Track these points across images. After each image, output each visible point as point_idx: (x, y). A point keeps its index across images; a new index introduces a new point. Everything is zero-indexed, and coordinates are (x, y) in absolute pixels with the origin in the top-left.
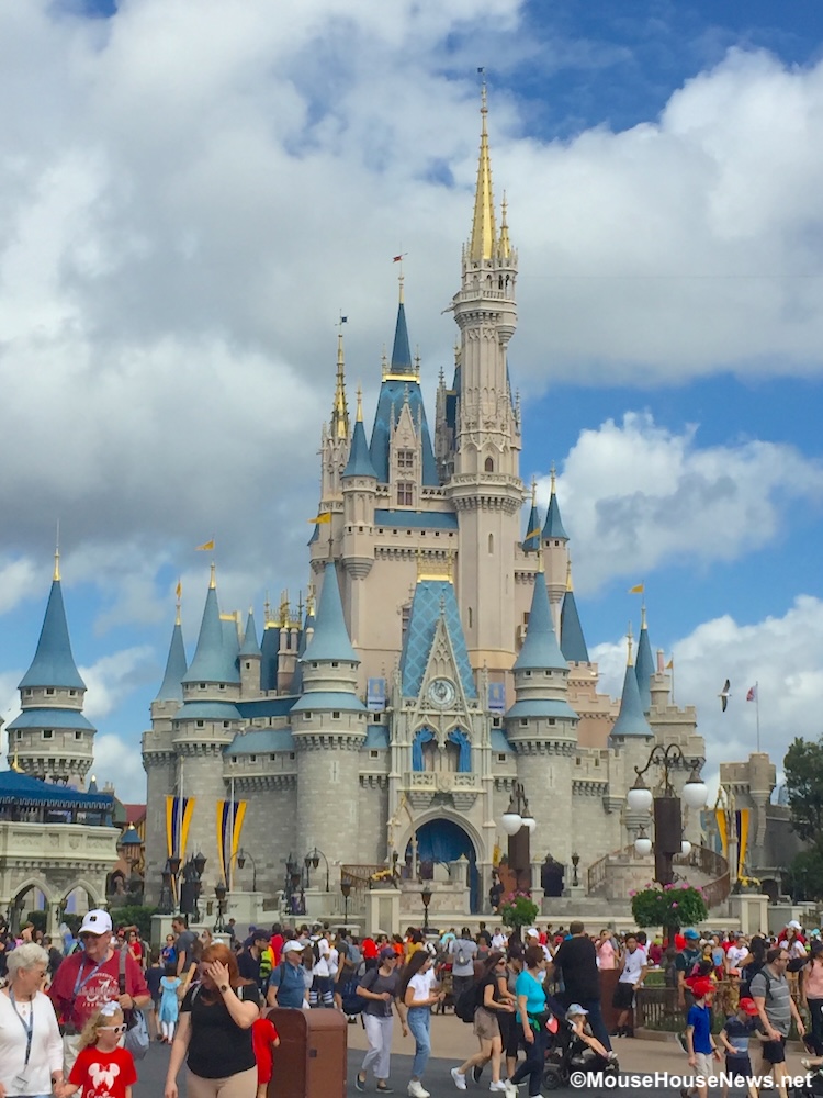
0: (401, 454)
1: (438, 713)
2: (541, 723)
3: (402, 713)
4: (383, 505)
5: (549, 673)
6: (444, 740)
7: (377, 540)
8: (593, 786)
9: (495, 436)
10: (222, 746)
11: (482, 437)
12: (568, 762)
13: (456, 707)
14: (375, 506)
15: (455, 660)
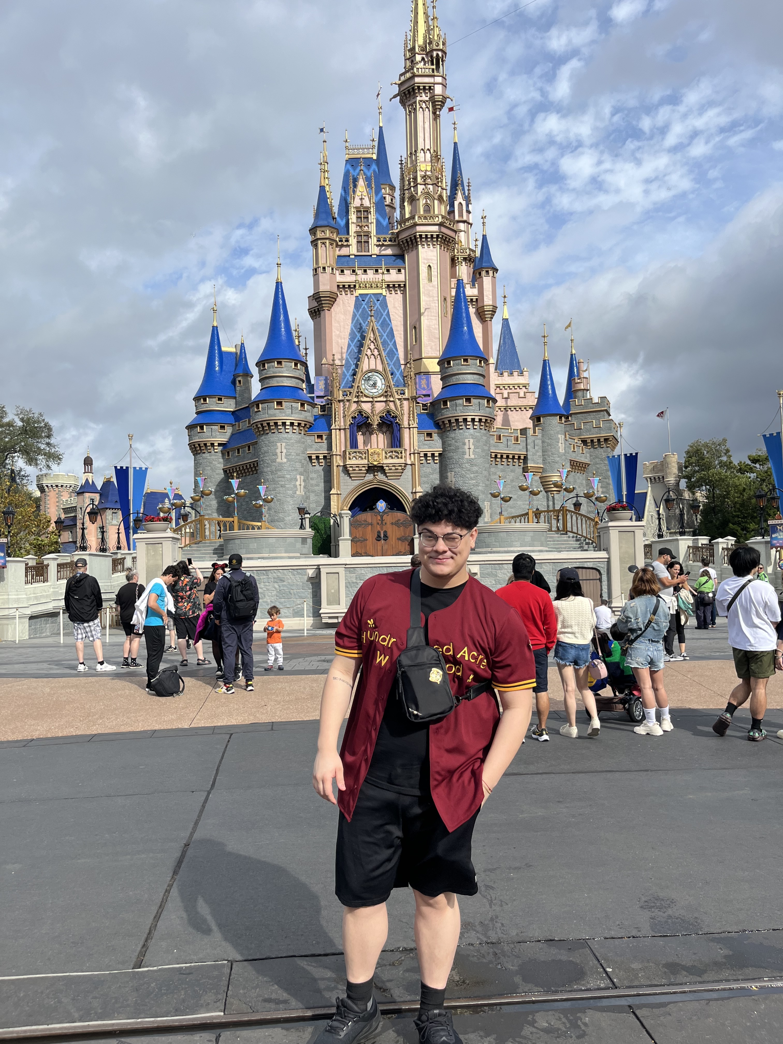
0: (358, 211)
1: (371, 400)
2: (459, 402)
3: (339, 401)
4: (344, 251)
5: (465, 361)
6: (376, 423)
7: (340, 278)
8: (513, 457)
9: (431, 187)
10: (220, 445)
11: (420, 188)
12: (485, 435)
13: (386, 394)
14: (338, 253)
15: (384, 354)
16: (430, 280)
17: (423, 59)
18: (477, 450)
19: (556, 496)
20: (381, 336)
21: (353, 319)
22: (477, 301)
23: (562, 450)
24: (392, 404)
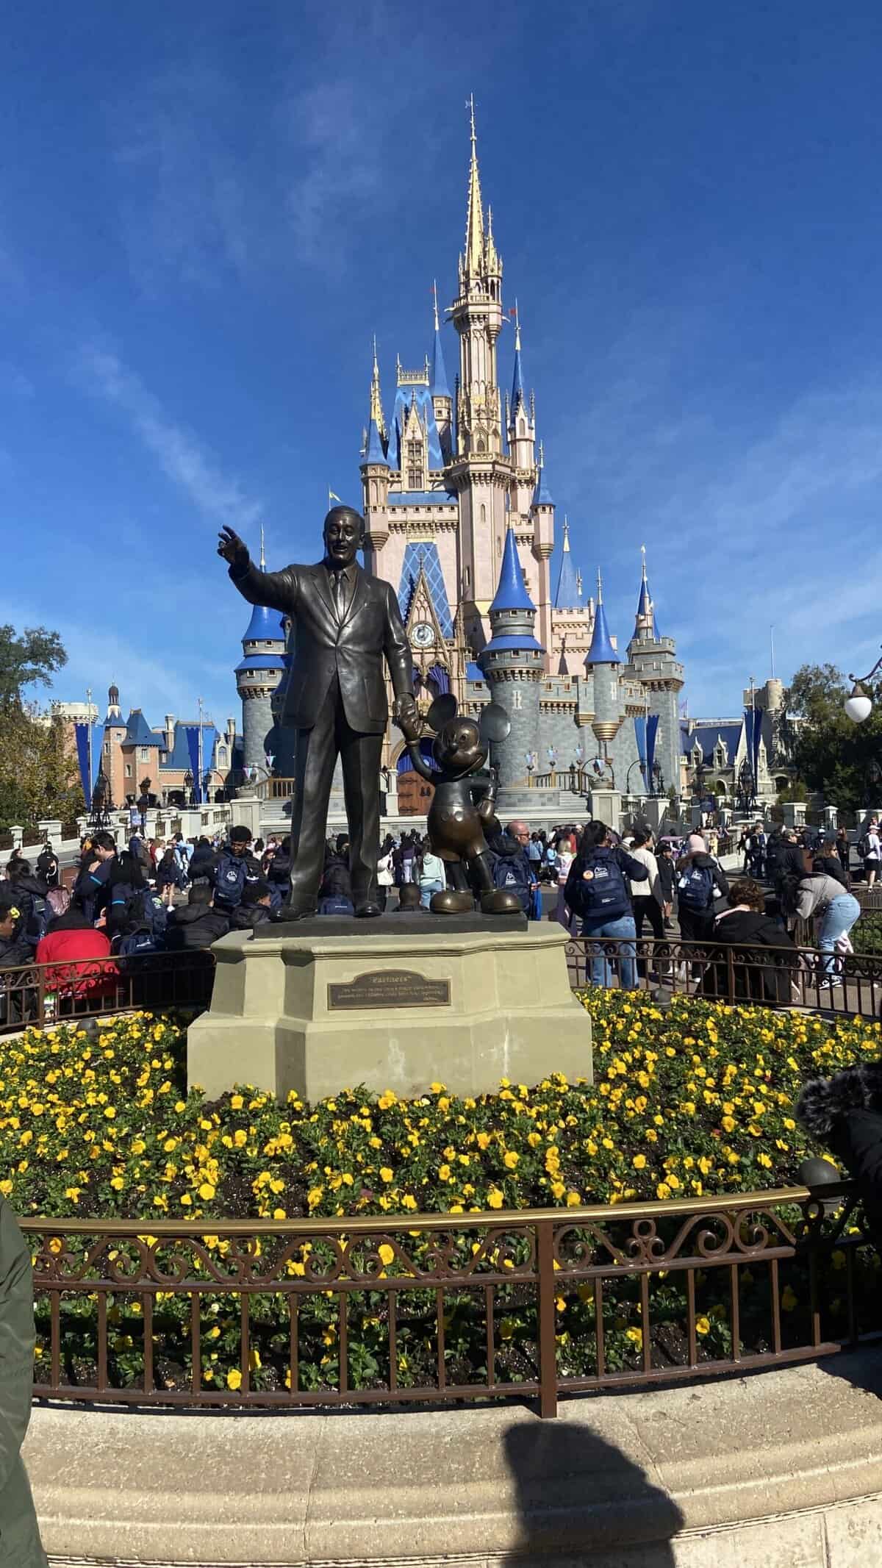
0: (410, 444)
1: (421, 651)
2: (507, 654)
4: (396, 488)
5: (514, 612)
6: (426, 674)
7: (391, 517)
8: (564, 706)
9: (485, 421)
10: (269, 690)
11: (474, 423)
12: (532, 686)
13: (435, 645)
14: (389, 489)
15: (434, 605)
16: (484, 519)
17: (477, 284)
18: (526, 701)
19: (608, 744)
20: (431, 588)
21: (404, 569)
22: (532, 540)
23: (614, 698)
24: (441, 656)
